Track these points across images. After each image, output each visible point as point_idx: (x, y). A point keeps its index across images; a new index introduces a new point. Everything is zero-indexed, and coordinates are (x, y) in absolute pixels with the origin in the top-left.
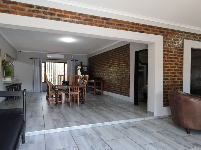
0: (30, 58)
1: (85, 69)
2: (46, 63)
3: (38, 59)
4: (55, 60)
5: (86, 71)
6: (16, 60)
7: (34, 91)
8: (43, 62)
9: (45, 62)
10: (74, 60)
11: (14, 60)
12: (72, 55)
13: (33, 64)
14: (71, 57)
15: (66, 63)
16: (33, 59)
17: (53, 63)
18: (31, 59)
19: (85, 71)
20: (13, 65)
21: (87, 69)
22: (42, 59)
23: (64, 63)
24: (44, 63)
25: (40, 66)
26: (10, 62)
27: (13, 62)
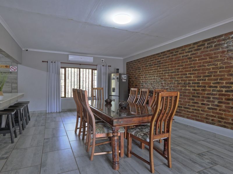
0: (43, 62)
1: (124, 78)
2: (67, 69)
3: (55, 62)
4: (80, 64)
5: (125, 81)
6: (20, 64)
7: (49, 112)
8: (62, 68)
9: (65, 68)
10: (106, 66)
11: (17, 63)
12: (103, 58)
13: (48, 70)
14: (102, 60)
15: (96, 69)
16: (48, 62)
17: (76, 69)
18: (45, 62)
19: (123, 81)
20: (16, 71)
21: (126, 78)
22: (61, 63)
23: (93, 70)
24: (63, 70)
25: (59, 73)
26: (11, 67)
27: (16, 67)
